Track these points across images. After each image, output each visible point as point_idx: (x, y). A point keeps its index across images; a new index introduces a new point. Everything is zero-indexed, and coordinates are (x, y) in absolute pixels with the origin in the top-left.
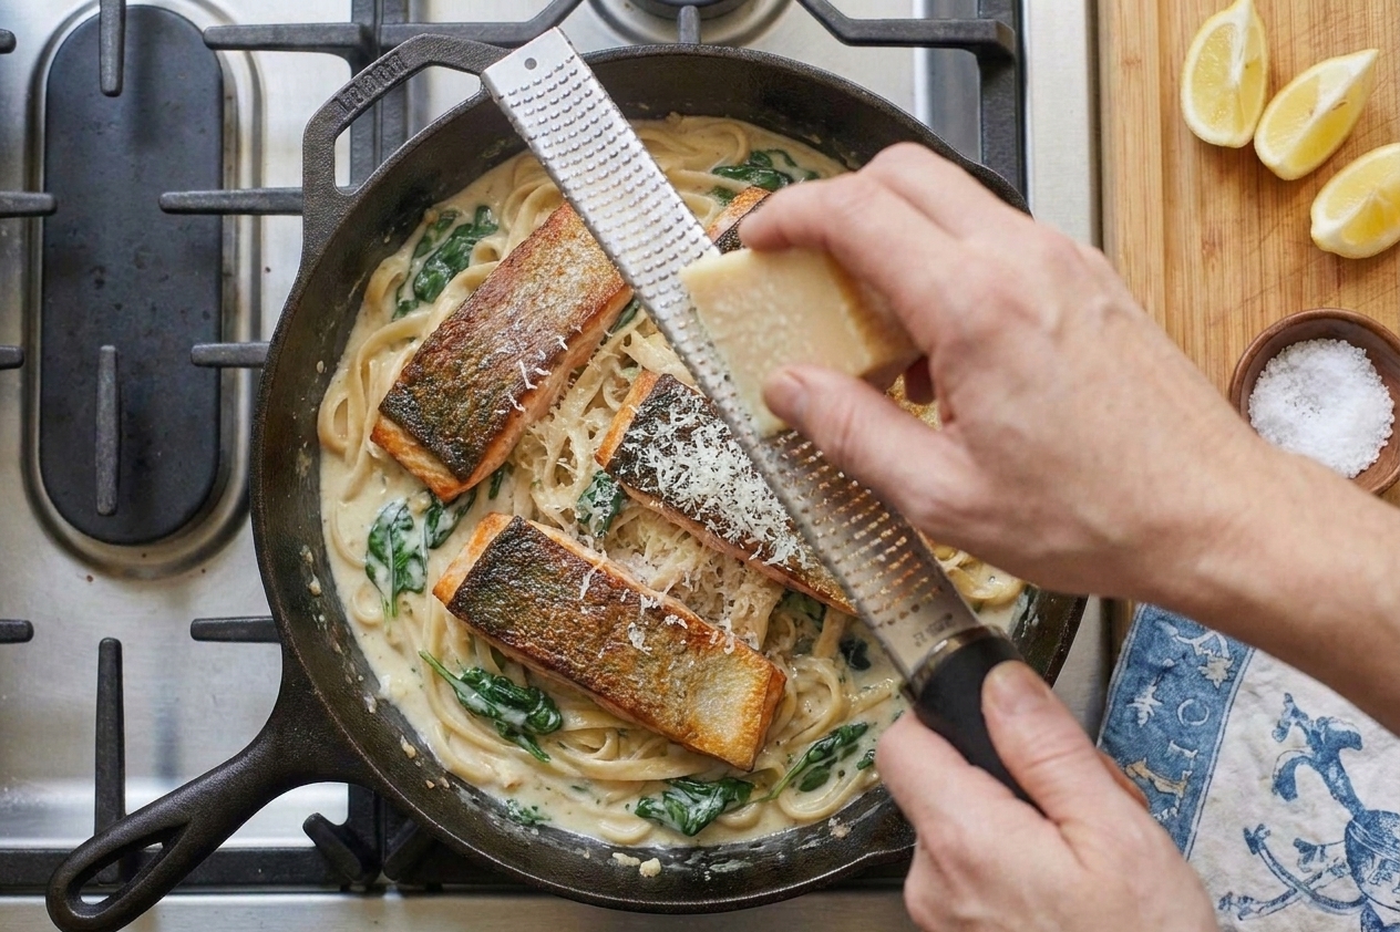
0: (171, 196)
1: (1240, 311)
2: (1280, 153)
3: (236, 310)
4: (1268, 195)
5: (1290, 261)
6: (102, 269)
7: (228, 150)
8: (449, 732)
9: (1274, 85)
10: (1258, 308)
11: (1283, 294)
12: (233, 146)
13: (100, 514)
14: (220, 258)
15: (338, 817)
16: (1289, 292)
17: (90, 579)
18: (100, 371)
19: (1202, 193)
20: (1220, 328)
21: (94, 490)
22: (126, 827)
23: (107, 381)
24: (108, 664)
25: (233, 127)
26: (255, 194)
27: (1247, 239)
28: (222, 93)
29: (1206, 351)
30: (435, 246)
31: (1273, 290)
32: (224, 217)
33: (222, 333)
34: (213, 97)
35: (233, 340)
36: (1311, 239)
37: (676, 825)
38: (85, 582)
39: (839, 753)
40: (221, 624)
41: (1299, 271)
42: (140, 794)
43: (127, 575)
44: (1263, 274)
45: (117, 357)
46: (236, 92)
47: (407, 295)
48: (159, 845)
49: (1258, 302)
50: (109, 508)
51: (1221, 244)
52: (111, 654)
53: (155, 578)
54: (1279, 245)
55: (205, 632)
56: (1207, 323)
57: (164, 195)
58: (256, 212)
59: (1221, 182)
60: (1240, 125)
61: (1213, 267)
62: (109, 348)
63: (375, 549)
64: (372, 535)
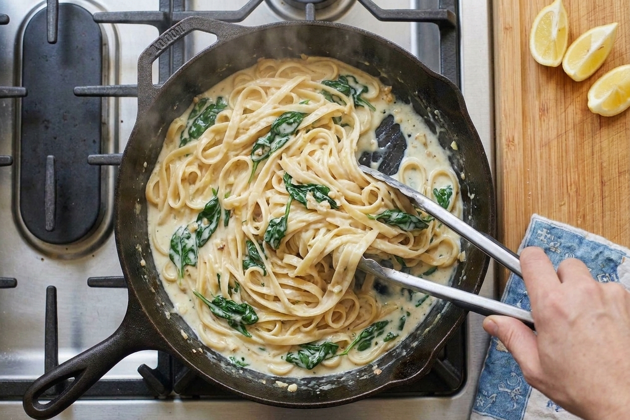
0: (79, 89)
1: (556, 140)
2: (573, 70)
3: (108, 139)
4: (568, 88)
5: (578, 117)
6: (48, 121)
7: (105, 67)
8: (206, 327)
9: (571, 39)
10: (564, 139)
11: (575, 132)
12: (107, 66)
13: (48, 231)
14: (101, 116)
15: (153, 366)
16: (578, 131)
17: (42, 259)
18: (47, 167)
19: (539, 87)
20: (547, 148)
21: (44, 220)
22: (59, 370)
23: (50, 171)
24: (50, 298)
25: (107, 58)
26: (117, 87)
27: (559, 107)
28: (102, 43)
29: (541, 157)
30: (199, 113)
31: (570, 131)
32: (103, 98)
33: (102, 150)
34: (98, 44)
35: (107, 153)
36: (588, 107)
37: (304, 365)
38: (40, 261)
39: (376, 334)
40: (102, 279)
41: (582, 122)
42: (65, 355)
43: (59, 258)
44: (566, 124)
45: (55, 161)
46: (108, 41)
47: (186, 136)
48: (73, 378)
49: (564, 136)
50: (52, 228)
51: (547, 110)
52: (52, 293)
53: (72, 259)
54: (573, 111)
55: (94, 283)
56: (541, 146)
57: (76, 88)
58: (117, 96)
59: (547, 82)
60: (556, 57)
61: (544, 121)
62: (51, 156)
63: (173, 247)
64: (172, 241)
